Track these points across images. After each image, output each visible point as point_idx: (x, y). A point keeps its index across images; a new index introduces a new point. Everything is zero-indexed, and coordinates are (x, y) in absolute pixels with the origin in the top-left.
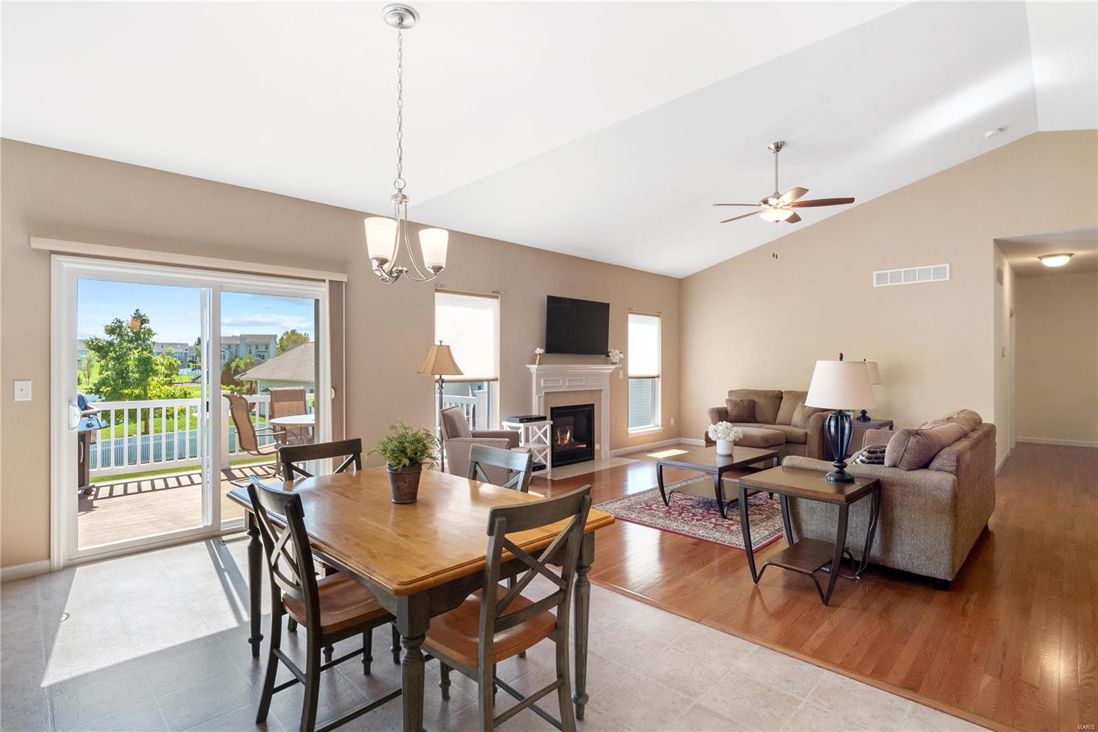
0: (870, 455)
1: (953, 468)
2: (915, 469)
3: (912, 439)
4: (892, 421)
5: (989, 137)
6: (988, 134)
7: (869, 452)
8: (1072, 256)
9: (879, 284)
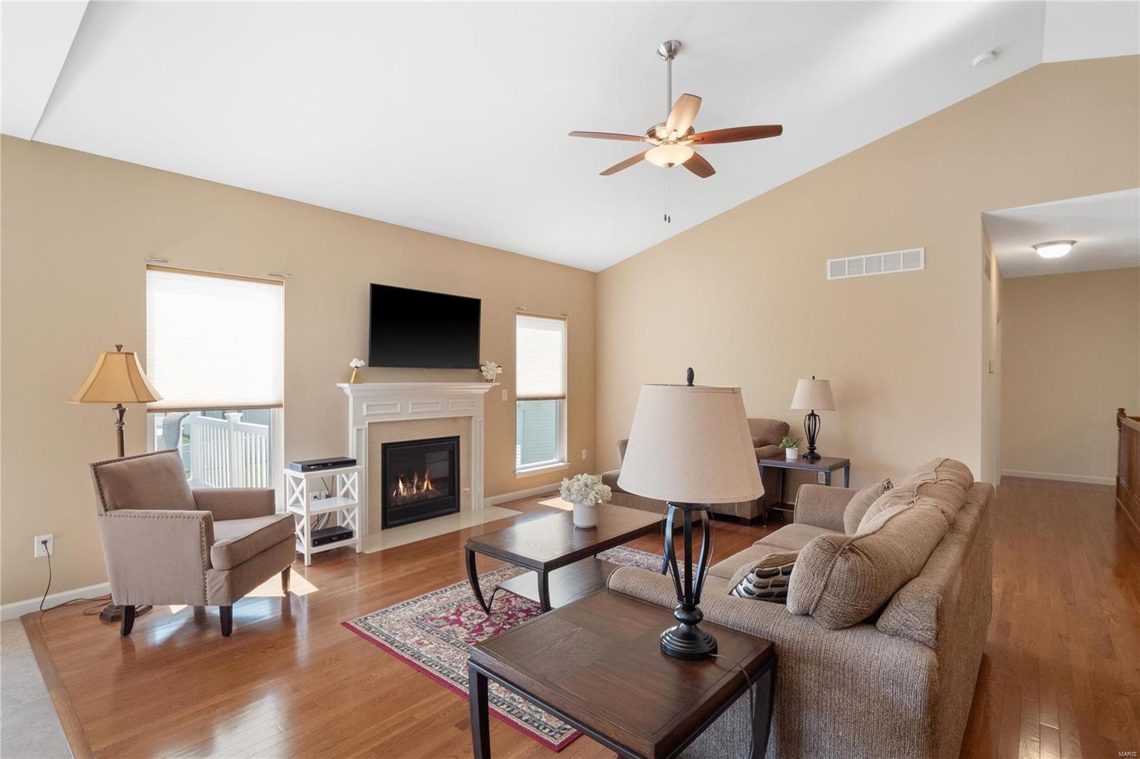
0: (762, 580)
1: (929, 635)
2: (848, 628)
3: (841, 564)
4: (849, 460)
5: (977, 65)
6: (976, 61)
7: (758, 575)
8: (1075, 244)
9: (834, 276)
